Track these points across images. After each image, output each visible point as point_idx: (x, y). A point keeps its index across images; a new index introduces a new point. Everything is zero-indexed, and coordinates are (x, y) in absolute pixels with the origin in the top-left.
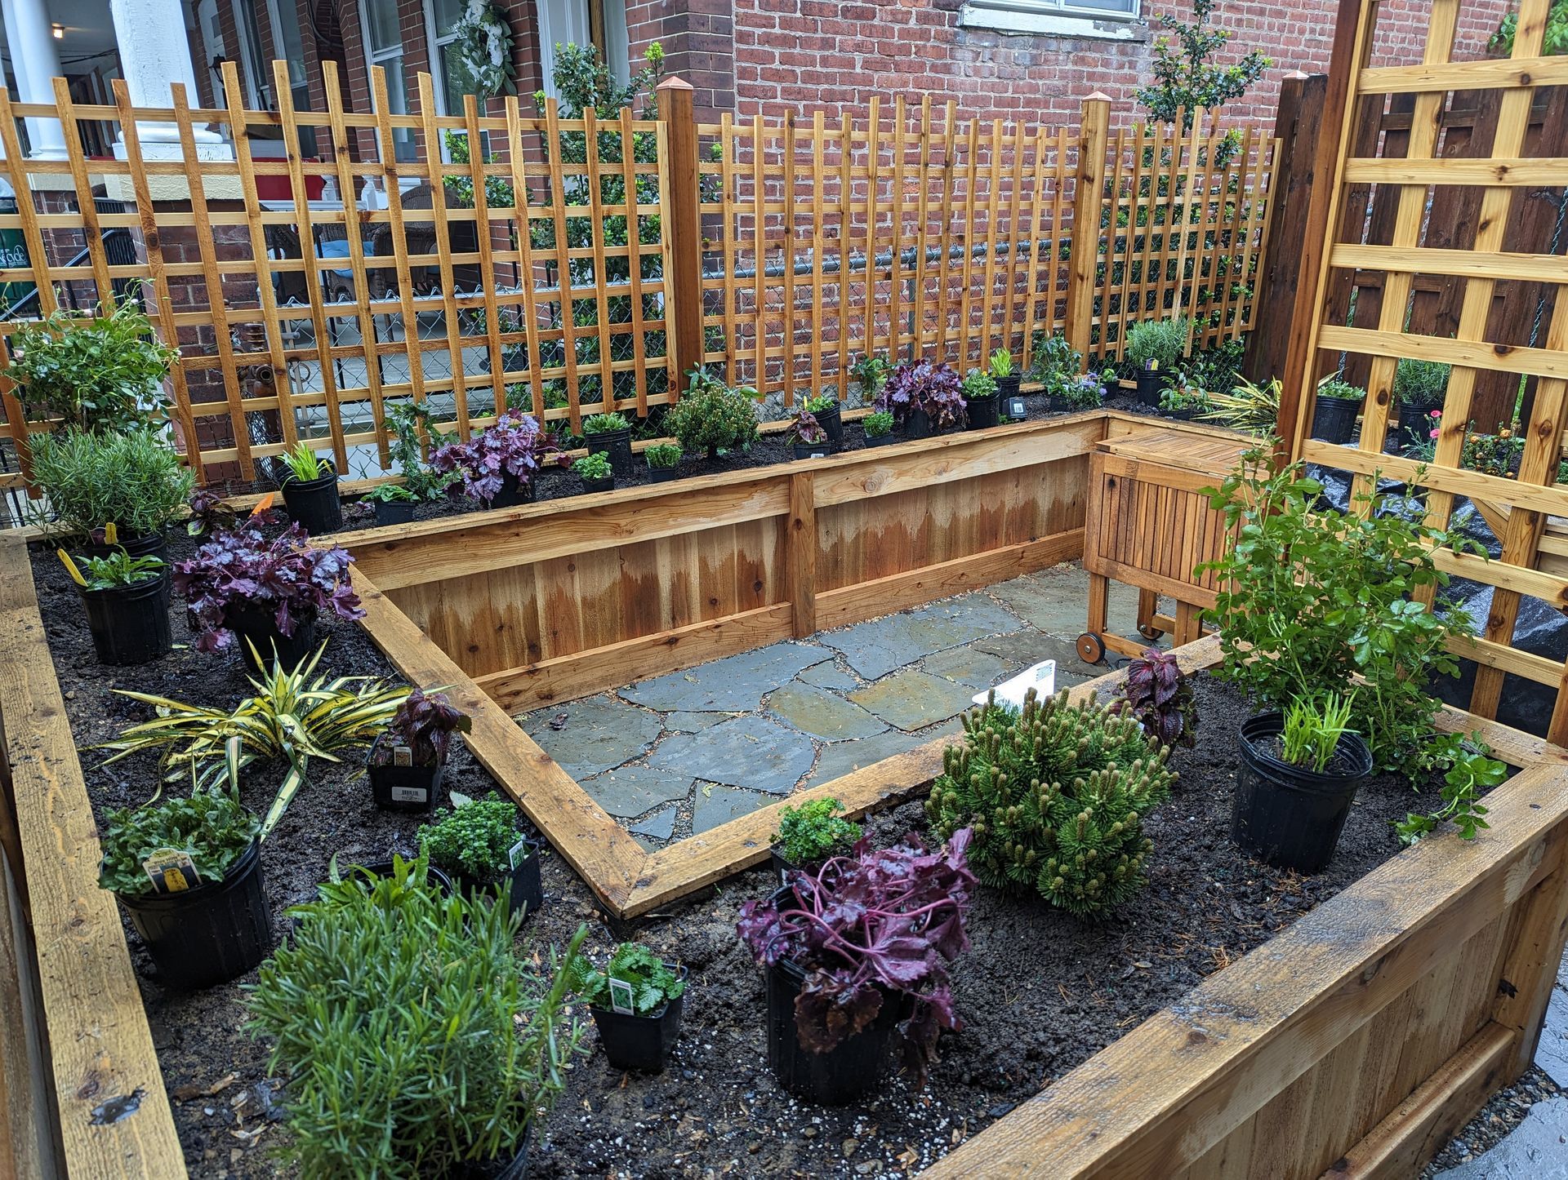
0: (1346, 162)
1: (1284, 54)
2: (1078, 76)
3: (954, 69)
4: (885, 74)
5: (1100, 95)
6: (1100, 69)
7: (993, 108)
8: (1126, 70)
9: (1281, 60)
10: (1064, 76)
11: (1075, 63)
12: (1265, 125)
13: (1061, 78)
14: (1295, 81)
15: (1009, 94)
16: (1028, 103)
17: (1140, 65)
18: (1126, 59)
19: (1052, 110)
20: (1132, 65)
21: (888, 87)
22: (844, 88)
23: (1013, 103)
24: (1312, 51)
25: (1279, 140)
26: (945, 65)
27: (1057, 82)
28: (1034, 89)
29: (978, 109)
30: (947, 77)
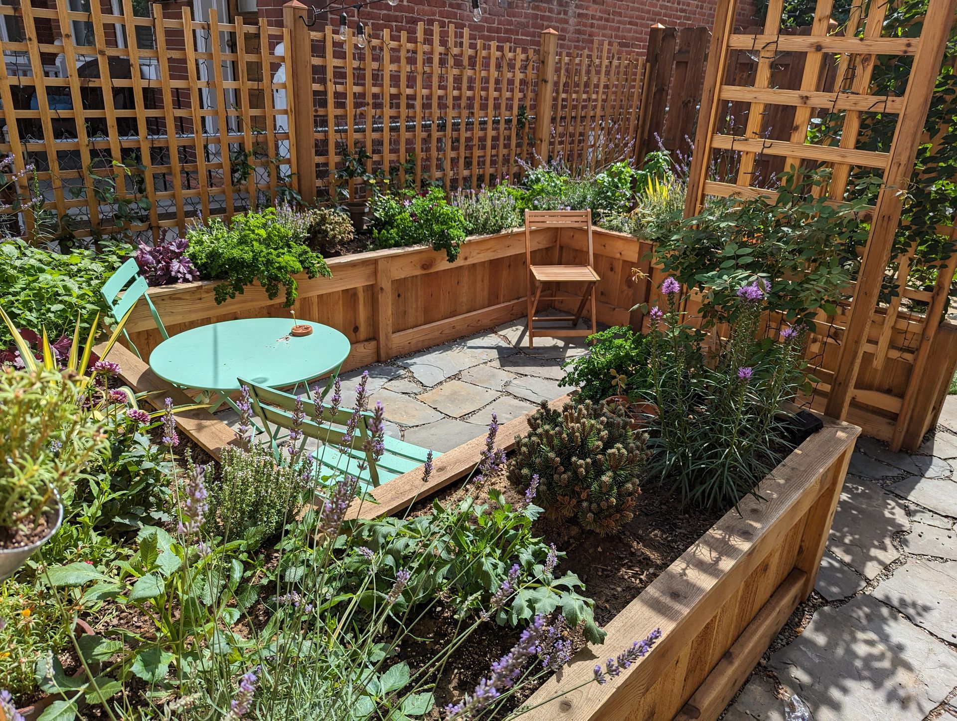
0: (720, 88)
1: (648, 12)
2: (535, 17)
3: (464, 7)
4: (422, 7)
5: (552, 31)
6: (547, 14)
7: (486, 33)
8: (562, 16)
9: (646, 16)
10: (527, 16)
11: (533, 9)
12: (641, 54)
13: (525, 18)
14: (658, 29)
15: (495, 25)
16: (507, 31)
17: (570, 13)
18: (562, 9)
19: (520, 37)
20: (566, 13)
21: (424, 15)
22: (397, 14)
23: (498, 31)
24: (663, 11)
25: (648, 65)
26: (458, 4)
27: (523, 20)
28: (510, 23)
29: (477, 33)
30: (459, 11)
